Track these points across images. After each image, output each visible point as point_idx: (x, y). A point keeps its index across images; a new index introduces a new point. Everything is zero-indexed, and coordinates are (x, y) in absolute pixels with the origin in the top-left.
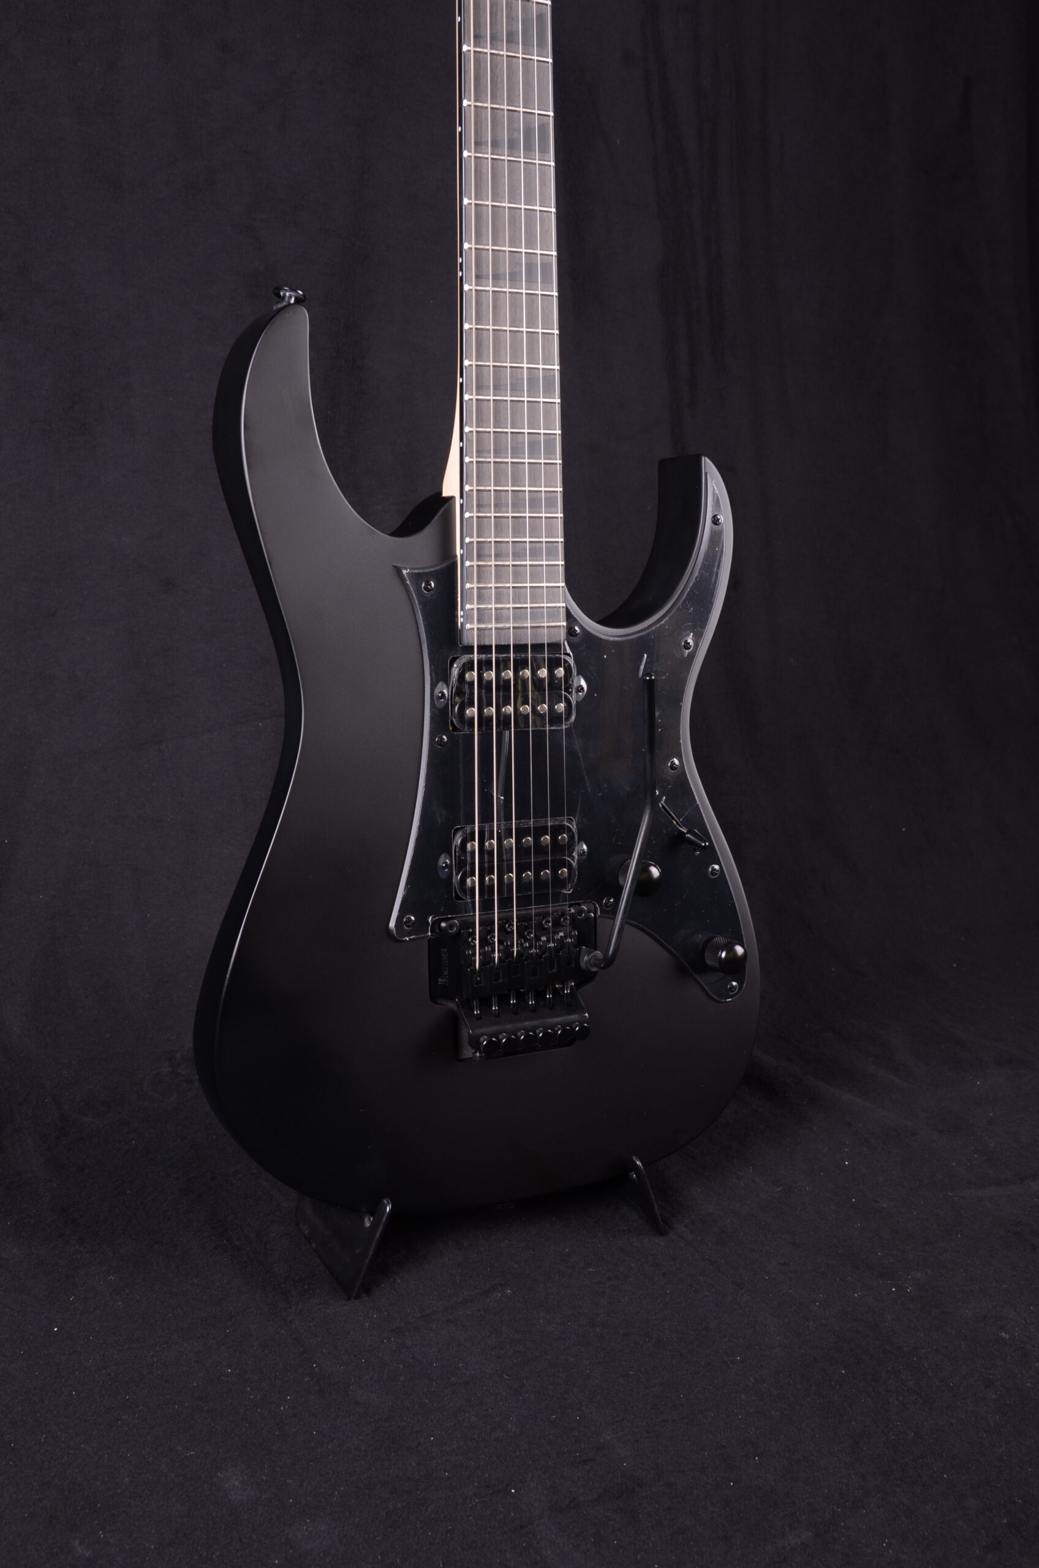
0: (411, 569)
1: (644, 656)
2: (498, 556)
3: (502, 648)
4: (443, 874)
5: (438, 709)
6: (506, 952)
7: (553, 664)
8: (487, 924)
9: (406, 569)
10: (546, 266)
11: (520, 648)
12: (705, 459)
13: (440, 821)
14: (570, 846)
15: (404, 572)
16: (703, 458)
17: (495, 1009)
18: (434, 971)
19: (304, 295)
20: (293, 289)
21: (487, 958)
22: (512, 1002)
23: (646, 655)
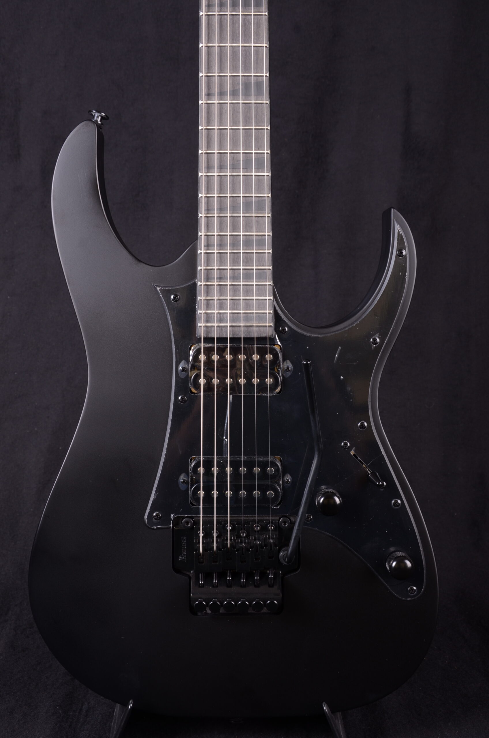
0: (161, 287)
1: (338, 348)
2: (220, 278)
3: (222, 340)
4: (183, 487)
5: (181, 378)
6: (222, 545)
7: (262, 352)
8: (208, 524)
9: (159, 286)
10: (259, 85)
11: (235, 340)
12: (393, 211)
13: (180, 452)
14: (275, 477)
15: (158, 289)
16: (392, 210)
17: (215, 582)
18: (176, 550)
19: (106, 115)
20: (99, 112)
21: (208, 547)
22: (228, 578)
23: (340, 348)
